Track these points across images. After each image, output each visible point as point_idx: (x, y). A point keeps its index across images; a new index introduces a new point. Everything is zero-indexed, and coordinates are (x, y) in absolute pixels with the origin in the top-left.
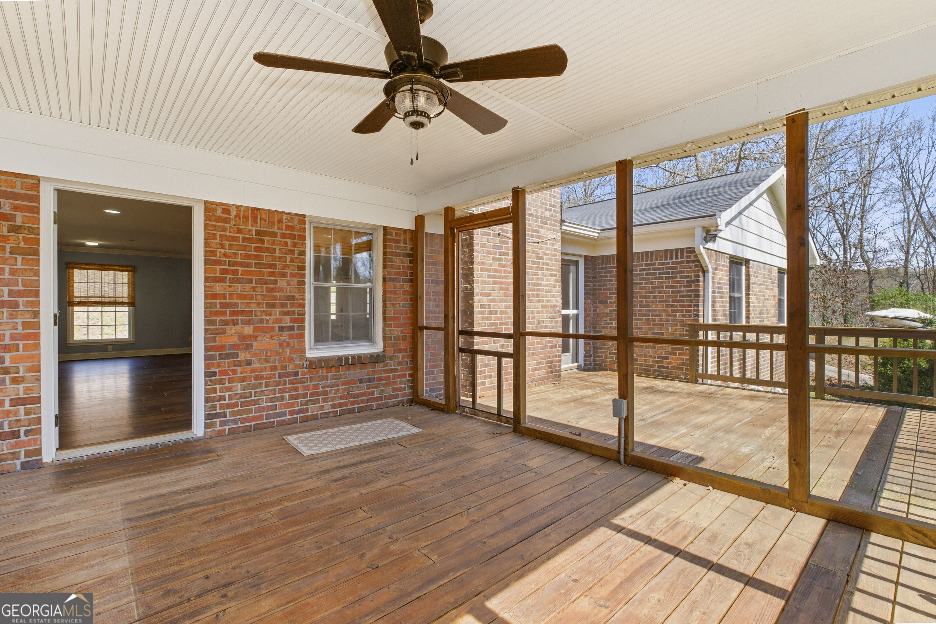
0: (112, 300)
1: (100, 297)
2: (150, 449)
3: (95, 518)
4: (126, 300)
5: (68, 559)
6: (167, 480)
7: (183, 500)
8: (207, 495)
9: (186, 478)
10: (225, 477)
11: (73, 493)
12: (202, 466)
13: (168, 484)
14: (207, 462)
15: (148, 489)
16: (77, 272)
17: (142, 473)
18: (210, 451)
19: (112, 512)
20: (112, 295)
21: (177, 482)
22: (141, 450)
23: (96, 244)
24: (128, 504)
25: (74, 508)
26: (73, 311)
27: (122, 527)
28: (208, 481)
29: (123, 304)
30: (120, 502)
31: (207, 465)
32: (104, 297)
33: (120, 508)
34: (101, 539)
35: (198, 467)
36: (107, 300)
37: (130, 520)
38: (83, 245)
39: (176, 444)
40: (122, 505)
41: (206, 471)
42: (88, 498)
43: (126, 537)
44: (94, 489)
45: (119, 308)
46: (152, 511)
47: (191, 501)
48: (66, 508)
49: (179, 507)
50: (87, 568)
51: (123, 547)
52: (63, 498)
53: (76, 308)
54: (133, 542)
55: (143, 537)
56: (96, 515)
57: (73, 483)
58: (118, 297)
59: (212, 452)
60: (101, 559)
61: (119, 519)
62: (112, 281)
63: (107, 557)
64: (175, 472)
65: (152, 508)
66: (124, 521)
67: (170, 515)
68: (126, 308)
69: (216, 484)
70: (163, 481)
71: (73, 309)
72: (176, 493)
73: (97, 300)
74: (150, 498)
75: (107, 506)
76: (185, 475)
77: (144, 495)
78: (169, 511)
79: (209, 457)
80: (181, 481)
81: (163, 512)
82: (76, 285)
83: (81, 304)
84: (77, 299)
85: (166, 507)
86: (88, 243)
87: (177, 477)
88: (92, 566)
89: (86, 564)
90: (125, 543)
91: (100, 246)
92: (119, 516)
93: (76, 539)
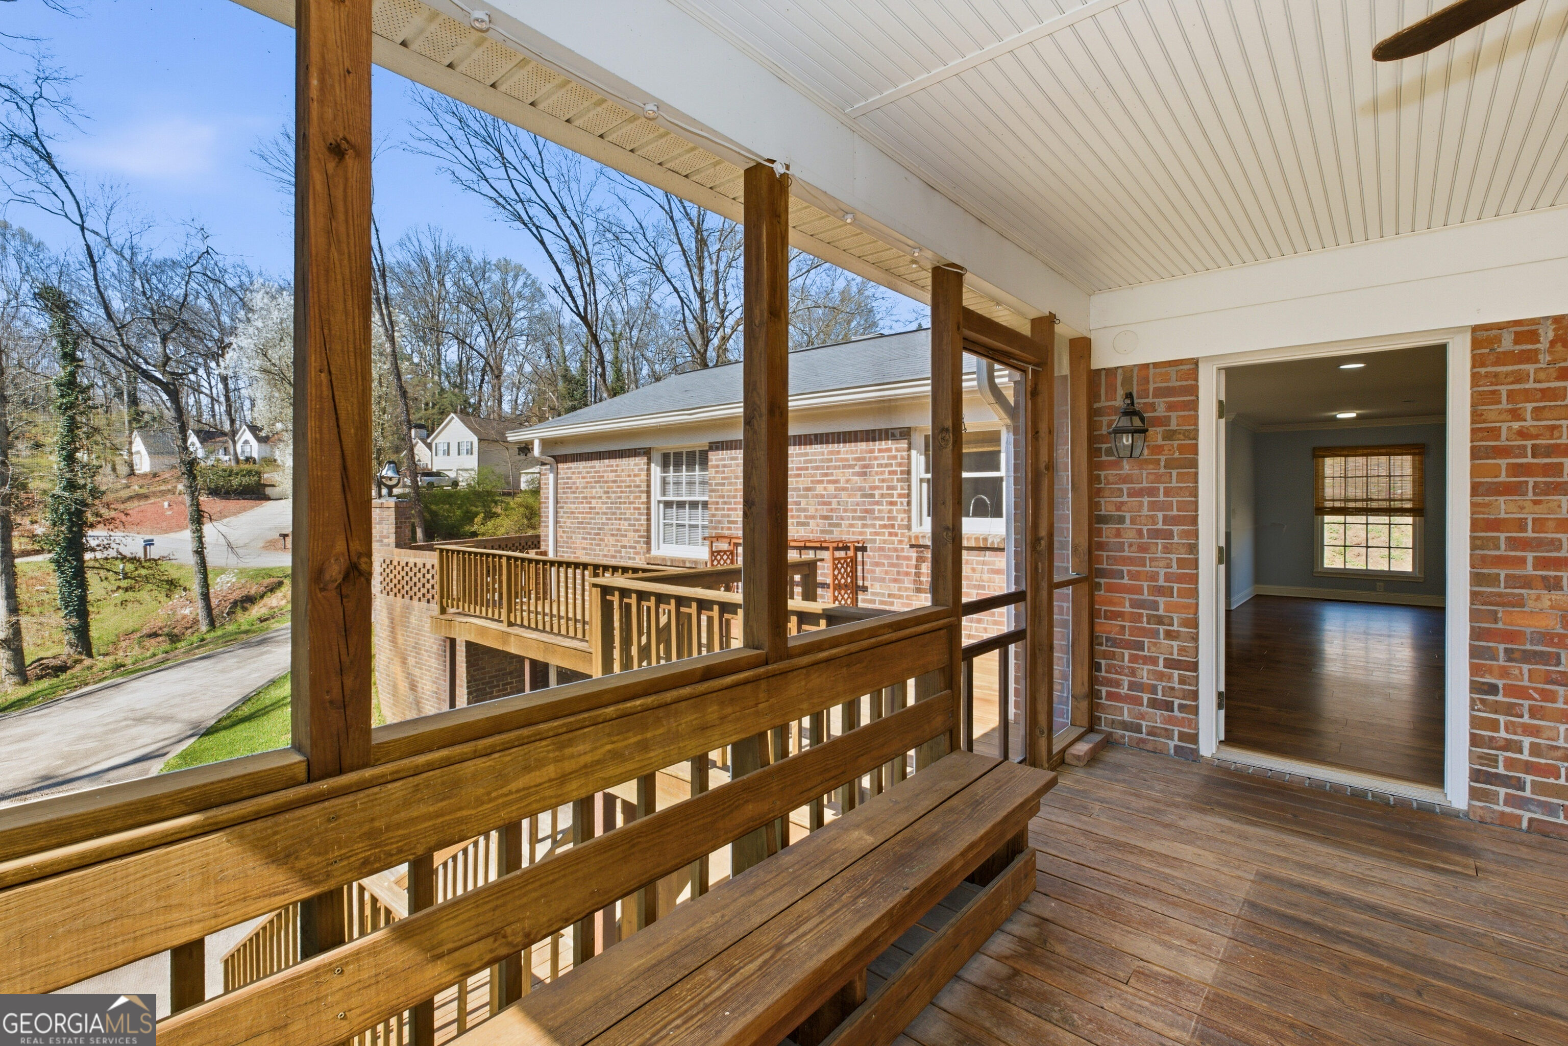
0: (1384, 505)
1: (1362, 500)
2: (1352, 795)
3: (1213, 873)
4: (1408, 505)
5: (1154, 915)
6: (1349, 868)
7: (1354, 923)
8: (1405, 941)
9: (1383, 884)
10: (1464, 924)
11: (1209, 818)
12: (1430, 875)
13: (1344, 877)
14: (1443, 869)
15: (1309, 867)
16: (1328, 461)
17: (1314, 833)
18: (1465, 850)
19: (1239, 878)
20: (1383, 495)
21: (1363, 882)
22: (1336, 791)
23: (1352, 415)
24: (1265, 877)
25: (1198, 843)
26: (1323, 523)
27: (1237, 913)
28: (1424, 912)
29: (1402, 511)
30: (1256, 868)
31: (1441, 879)
32: (1372, 500)
33: (1252, 878)
34: (1202, 912)
35: (1420, 873)
36: (1375, 505)
37: (1253, 905)
38: (1334, 419)
39: (1403, 805)
40: (1258, 873)
41: (1431, 888)
42: (1223, 837)
43: (1233, 932)
44: (1237, 826)
45: (1396, 519)
46: (1291, 912)
47: (1366, 934)
48: (1188, 836)
49: (1340, 932)
50: (1164, 944)
51: (1221, 944)
52: (1194, 821)
53: (1327, 518)
54: (1236, 946)
55: (1254, 949)
56: (1217, 870)
57: (1219, 804)
58: (1394, 500)
59: (1469, 856)
60: (1184, 943)
61: (1241, 895)
62: (1383, 472)
63: (1194, 947)
64: (1369, 861)
65: (1296, 905)
66: (1246, 901)
67: (1316, 938)
68: (1410, 520)
69: (1436, 928)
70: (1341, 866)
71: (1323, 520)
72: (1348, 901)
73: (1359, 505)
74: (1302, 887)
75: (1236, 863)
76: (1385, 875)
77: (1297, 876)
78: (1320, 929)
79: (1457, 864)
80: (1373, 884)
81: (1307, 924)
82: (1328, 481)
83: (1335, 511)
84: (1329, 504)
85: (1317, 920)
86: (1341, 416)
87: (1367, 872)
88: (1170, 947)
89: (1166, 937)
90: (1226, 940)
91: (1359, 417)
92: (1244, 890)
93: (1176, 892)
